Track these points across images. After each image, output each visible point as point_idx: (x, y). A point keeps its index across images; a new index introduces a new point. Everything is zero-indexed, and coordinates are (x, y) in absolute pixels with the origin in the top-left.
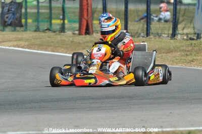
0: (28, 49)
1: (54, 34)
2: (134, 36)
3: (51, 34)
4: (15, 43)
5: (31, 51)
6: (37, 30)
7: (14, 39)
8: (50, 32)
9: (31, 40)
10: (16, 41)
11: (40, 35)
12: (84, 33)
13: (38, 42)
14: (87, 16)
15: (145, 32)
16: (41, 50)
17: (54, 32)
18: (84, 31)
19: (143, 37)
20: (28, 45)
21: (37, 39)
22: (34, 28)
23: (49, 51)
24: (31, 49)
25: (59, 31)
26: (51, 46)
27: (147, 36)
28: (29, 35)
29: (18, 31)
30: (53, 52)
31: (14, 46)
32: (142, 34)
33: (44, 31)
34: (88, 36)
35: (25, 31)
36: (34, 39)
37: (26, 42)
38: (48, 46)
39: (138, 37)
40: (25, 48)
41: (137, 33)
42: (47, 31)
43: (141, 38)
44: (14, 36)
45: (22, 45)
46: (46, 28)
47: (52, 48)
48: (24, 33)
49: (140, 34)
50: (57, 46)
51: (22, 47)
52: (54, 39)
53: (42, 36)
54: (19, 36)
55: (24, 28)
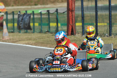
0: (35, 46)
1: (51, 34)
2: (102, 36)
3: (50, 34)
4: (27, 42)
5: (37, 47)
6: (41, 32)
7: (26, 39)
8: (49, 33)
9: (36, 39)
10: (27, 40)
11: (43, 35)
12: (70, 34)
13: (41, 41)
14: (72, 23)
15: (109, 33)
16: (43, 46)
17: (52, 33)
18: (70, 32)
19: (107, 36)
20: (35, 43)
21: (41, 39)
22: (39, 31)
23: (48, 47)
24: (37, 46)
25: (55, 32)
26: (49, 44)
27: (110, 36)
28: (36, 35)
29: (29, 33)
30: (51, 48)
31: (26, 44)
32: (107, 34)
33: (45, 33)
34: (72, 36)
35: (33, 33)
36: (39, 38)
37: (33, 41)
38: (48, 44)
39: (104, 36)
40: (33, 45)
41: (104, 34)
42: (47, 33)
43: (106, 37)
44: (26, 37)
45: (31, 43)
46: (46, 31)
47: (50, 45)
48: (32, 34)
49: (105, 34)
50: (53, 43)
51: (31, 45)
52: (51, 38)
53: (44, 36)
54: (29, 37)
55: (32, 30)
